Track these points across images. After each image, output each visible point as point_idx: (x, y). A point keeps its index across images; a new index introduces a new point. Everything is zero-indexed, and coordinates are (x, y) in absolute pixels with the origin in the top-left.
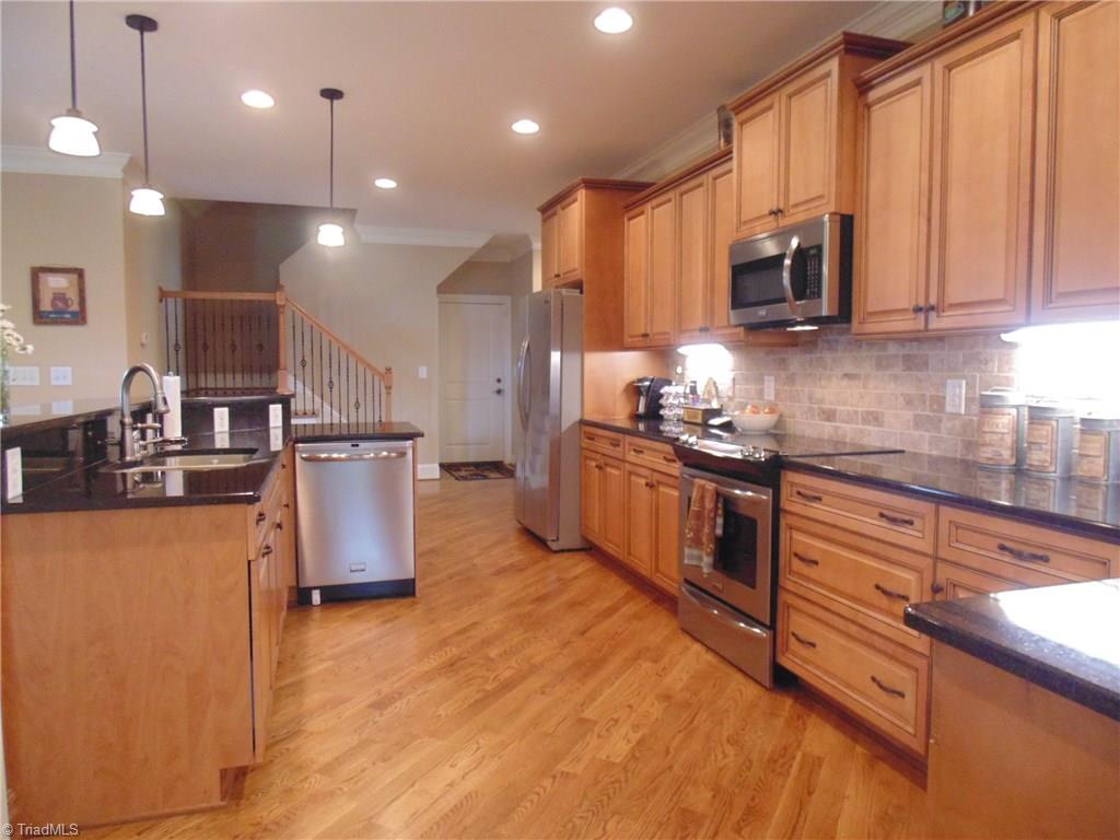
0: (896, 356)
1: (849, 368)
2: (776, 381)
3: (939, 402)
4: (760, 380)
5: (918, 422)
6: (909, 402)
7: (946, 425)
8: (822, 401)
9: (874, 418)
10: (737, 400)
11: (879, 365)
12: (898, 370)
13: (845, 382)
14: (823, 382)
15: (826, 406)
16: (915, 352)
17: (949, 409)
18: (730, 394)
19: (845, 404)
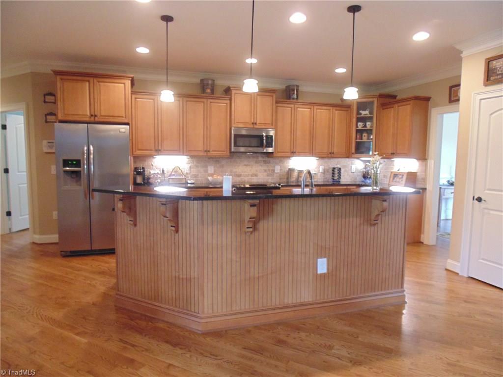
0: (261, 161)
1: (246, 163)
2: (214, 167)
3: (274, 171)
4: (206, 167)
5: (268, 175)
6: (265, 171)
7: (275, 175)
8: (236, 172)
9: (256, 175)
10: (191, 174)
11: (256, 162)
12: (262, 164)
13: (245, 167)
14: (236, 167)
15: (238, 173)
16: (266, 160)
17: (276, 172)
18: (188, 172)
19: (245, 172)
